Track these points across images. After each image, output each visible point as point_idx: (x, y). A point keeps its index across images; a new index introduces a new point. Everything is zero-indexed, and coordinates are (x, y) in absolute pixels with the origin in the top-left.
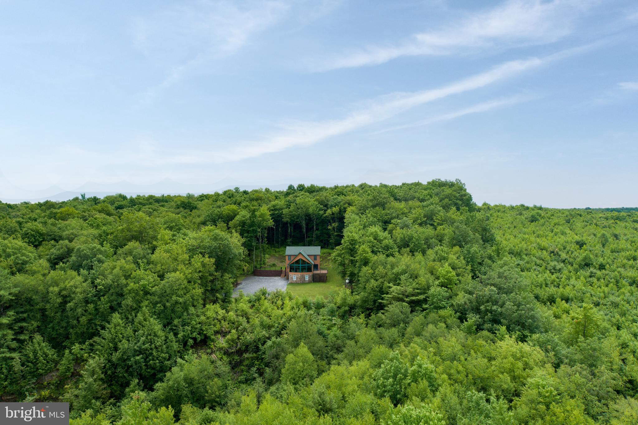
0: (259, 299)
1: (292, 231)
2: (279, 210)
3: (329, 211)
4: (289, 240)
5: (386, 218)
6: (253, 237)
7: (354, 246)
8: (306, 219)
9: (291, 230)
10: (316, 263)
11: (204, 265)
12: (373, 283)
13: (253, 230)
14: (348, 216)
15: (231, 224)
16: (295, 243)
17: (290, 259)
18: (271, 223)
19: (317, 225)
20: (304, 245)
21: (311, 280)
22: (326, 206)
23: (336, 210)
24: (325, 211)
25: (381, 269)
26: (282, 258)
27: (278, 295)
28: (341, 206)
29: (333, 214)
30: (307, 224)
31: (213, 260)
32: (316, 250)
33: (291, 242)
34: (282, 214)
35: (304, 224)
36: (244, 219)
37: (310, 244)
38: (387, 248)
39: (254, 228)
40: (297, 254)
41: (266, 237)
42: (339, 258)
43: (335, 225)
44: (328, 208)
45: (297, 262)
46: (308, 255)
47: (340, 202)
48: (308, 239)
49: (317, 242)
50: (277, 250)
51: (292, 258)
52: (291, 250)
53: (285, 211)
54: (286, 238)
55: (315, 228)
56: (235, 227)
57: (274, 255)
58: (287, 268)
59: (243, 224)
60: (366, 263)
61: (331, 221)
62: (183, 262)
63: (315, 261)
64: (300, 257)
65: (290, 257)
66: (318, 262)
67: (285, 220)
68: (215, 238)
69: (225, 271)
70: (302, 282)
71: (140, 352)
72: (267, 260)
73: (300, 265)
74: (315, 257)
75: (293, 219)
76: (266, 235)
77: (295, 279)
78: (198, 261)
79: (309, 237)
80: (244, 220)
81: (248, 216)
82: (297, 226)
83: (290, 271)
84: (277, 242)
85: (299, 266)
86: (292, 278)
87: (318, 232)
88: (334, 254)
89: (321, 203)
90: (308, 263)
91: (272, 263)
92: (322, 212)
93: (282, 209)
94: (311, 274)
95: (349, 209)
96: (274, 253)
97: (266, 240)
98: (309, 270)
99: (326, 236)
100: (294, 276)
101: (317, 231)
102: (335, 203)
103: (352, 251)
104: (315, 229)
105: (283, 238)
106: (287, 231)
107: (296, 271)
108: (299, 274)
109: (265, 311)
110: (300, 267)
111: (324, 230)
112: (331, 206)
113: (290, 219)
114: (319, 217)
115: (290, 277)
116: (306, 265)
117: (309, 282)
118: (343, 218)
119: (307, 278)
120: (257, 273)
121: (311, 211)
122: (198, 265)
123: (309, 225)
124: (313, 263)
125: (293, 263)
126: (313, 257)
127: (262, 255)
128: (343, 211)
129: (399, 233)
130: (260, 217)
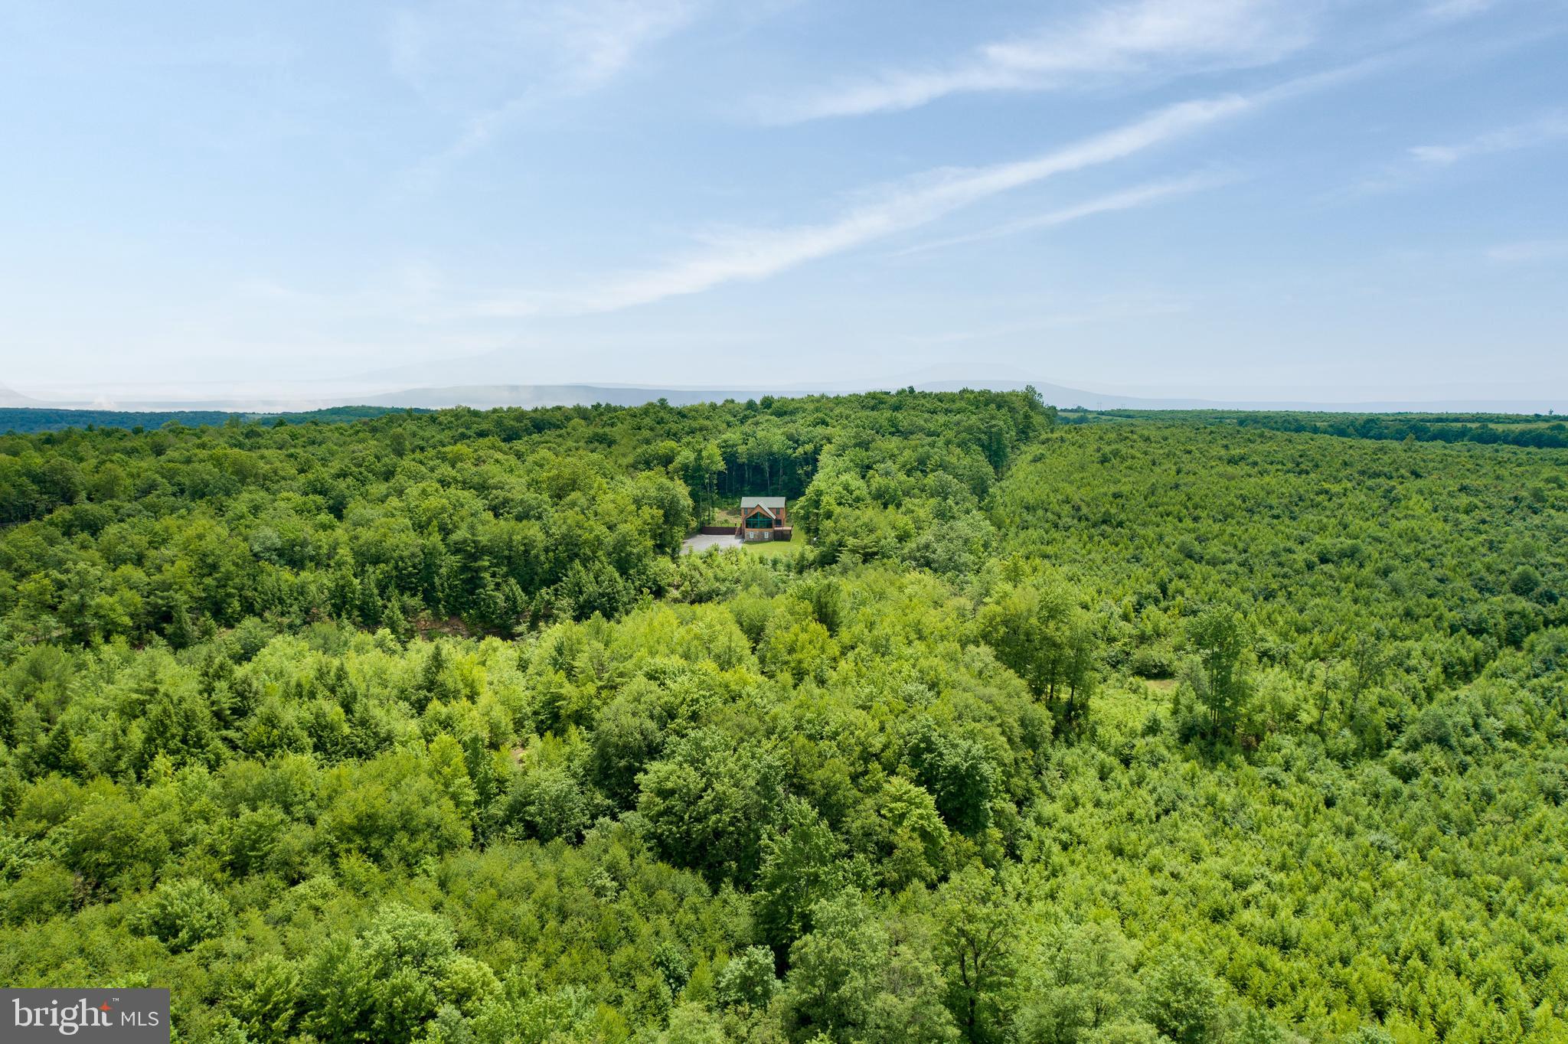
0: (711, 555)
1: (750, 475)
2: (733, 446)
3: (800, 450)
4: (746, 489)
5: (866, 462)
6: (700, 484)
7: (819, 497)
8: (769, 460)
10: (778, 518)
11: (653, 517)
12: (833, 537)
13: (700, 475)
14: (824, 458)
15: (671, 467)
16: (754, 493)
17: (746, 513)
18: (721, 466)
19: (783, 468)
20: (765, 496)
21: (772, 537)
22: (797, 442)
23: (809, 447)
24: (795, 449)
25: (843, 523)
26: (737, 511)
27: (731, 552)
28: (817, 442)
29: (804, 454)
30: (771, 467)
31: (661, 512)
32: (779, 502)
34: (737, 452)
35: (766, 466)
36: (687, 461)
37: (775, 494)
38: (858, 500)
39: (701, 473)
40: (755, 506)
41: (716, 485)
42: (803, 512)
43: (808, 468)
44: (798, 445)
45: (755, 516)
46: (769, 508)
47: (815, 437)
48: (771, 487)
50: (730, 501)
51: (749, 511)
52: (748, 502)
53: (741, 449)
54: (742, 486)
55: (781, 472)
56: (676, 471)
57: (726, 508)
58: (742, 524)
59: (685, 467)
60: (829, 515)
61: (800, 464)
62: (630, 513)
63: (777, 515)
64: (759, 510)
65: (746, 510)
66: (780, 516)
67: (740, 461)
68: (660, 488)
69: (673, 524)
70: (760, 540)
71: (602, 595)
72: (717, 514)
73: (759, 520)
74: (777, 510)
75: (752, 459)
76: (715, 482)
77: (751, 536)
78: (647, 512)
79: (773, 484)
80: (687, 463)
81: (692, 456)
82: (757, 469)
83: (746, 527)
84: (730, 491)
85: (757, 521)
86: (748, 536)
87: (785, 479)
88: (797, 506)
89: (790, 437)
90: (768, 518)
91: (724, 518)
92: (790, 451)
94: (771, 530)
95: (827, 448)
96: (726, 506)
97: (715, 488)
98: (769, 525)
100: (751, 533)
101: (783, 476)
103: (817, 504)
104: (780, 474)
106: (743, 476)
107: (753, 527)
108: (757, 531)
109: (718, 566)
110: (759, 522)
112: (804, 443)
113: (748, 459)
114: (787, 458)
115: (745, 535)
116: (766, 520)
117: (769, 540)
118: (817, 460)
119: (767, 536)
120: (705, 530)
121: (775, 448)
122: (647, 517)
123: (774, 468)
124: (774, 518)
125: (750, 518)
126: (775, 511)
127: (711, 508)
128: (817, 450)
129: (877, 481)
130: (707, 458)
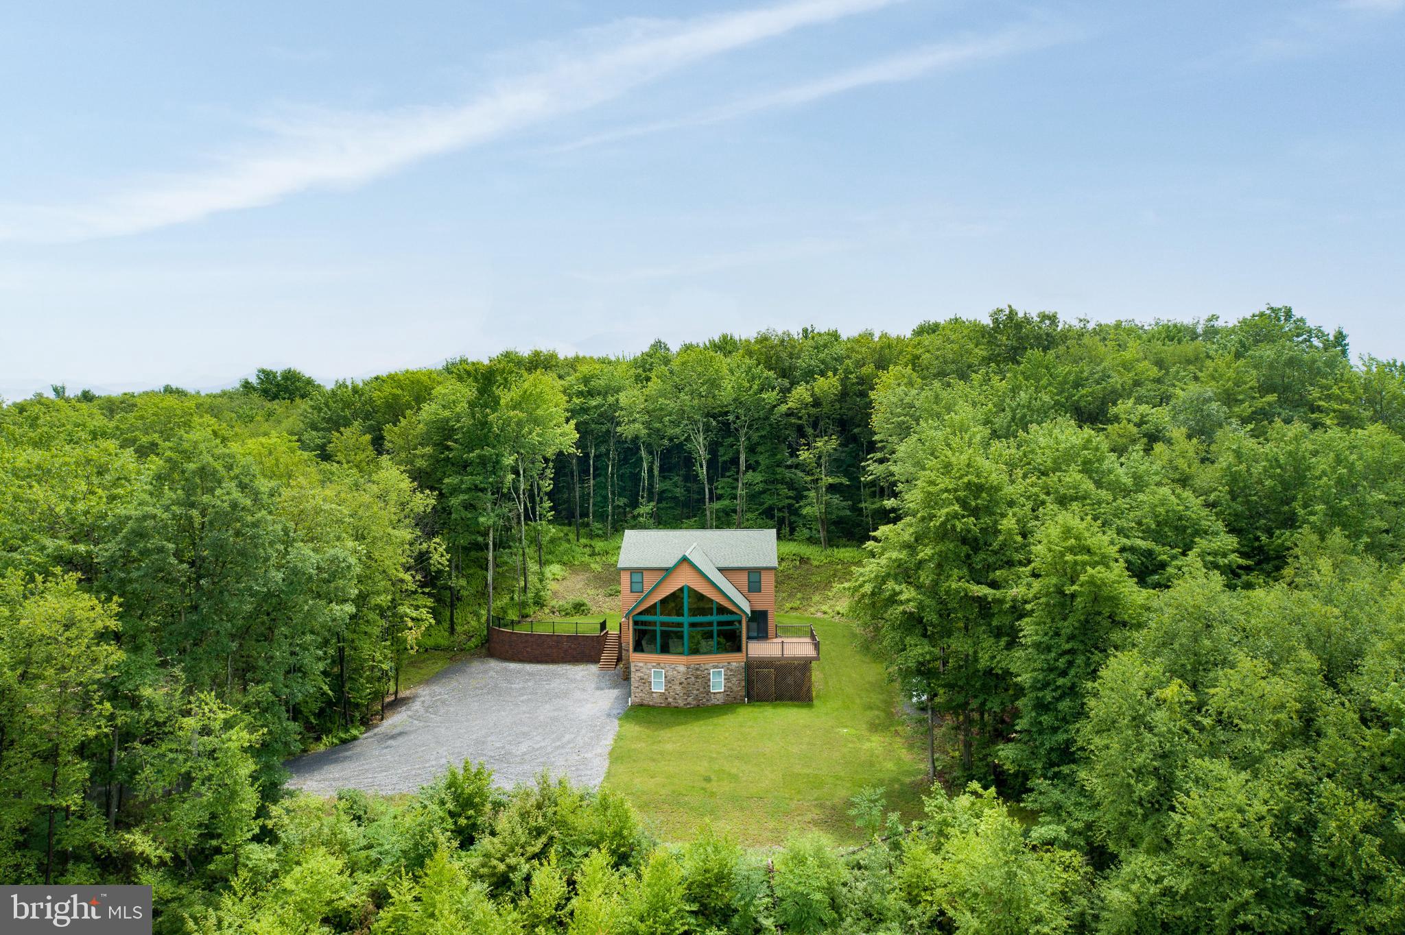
1: (656, 472)
2: (604, 393)
3: (801, 393)
4: (645, 508)
6: (483, 490)
7: (987, 520)
8: (707, 429)
9: (651, 470)
10: (759, 608)
13: (483, 461)
16: (662, 521)
17: (637, 587)
18: (565, 437)
19: (752, 450)
20: (703, 526)
21: (739, 689)
22: (786, 373)
23: (827, 385)
24: (785, 391)
26: (609, 580)
28: (847, 372)
29: (817, 403)
30: (713, 448)
32: (756, 546)
33: (651, 515)
34: (616, 406)
35: (699, 446)
36: (447, 413)
37: (725, 520)
39: (488, 451)
40: (670, 563)
41: (550, 495)
42: (908, 593)
43: (827, 445)
44: (794, 383)
45: (673, 602)
46: (721, 570)
47: (839, 359)
48: (717, 505)
49: (749, 515)
50: (599, 545)
51: (649, 581)
52: (645, 547)
53: (628, 398)
55: (742, 458)
57: (585, 567)
58: (624, 628)
59: (442, 434)
61: (810, 431)
63: (754, 596)
64: (683, 580)
65: (637, 578)
66: (764, 600)
67: (627, 430)
70: (696, 705)
72: (553, 586)
73: (686, 619)
74: (753, 577)
75: (657, 425)
76: (547, 485)
77: (658, 687)
79: (719, 498)
80: (447, 420)
82: (674, 453)
83: (638, 648)
84: (602, 517)
85: (680, 625)
86: (645, 682)
87: (756, 477)
88: (871, 568)
89: (768, 361)
90: (722, 610)
91: (573, 598)
92: (770, 396)
93: (618, 390)
94: (736, 661)
95: (888, 376)
96: (586, 559)
97: (548, 504)
98: (730, 640)
99: (785, 491)
100: (656, 672)
101: (750, 473)
102: (823, 362)
104: (743, 467)
105: (621, 501)
106: (636, 478)
107: (665, 650)
108: (678, 664)
110: (686, 629)
111: (779, 470)
112: (809, 375)
113: (647, 425)
114: (760, 416)
115: (635, 676)
116: (715, 618)
117: (729, 704)
119: (719, 685)
120: (500, 644)
121: (727, 391)
123: (721, 450)
124: (747, 608)
125: (650, 610)
126: (743, 579)
127: (533, 567)
130: (516, 406)
